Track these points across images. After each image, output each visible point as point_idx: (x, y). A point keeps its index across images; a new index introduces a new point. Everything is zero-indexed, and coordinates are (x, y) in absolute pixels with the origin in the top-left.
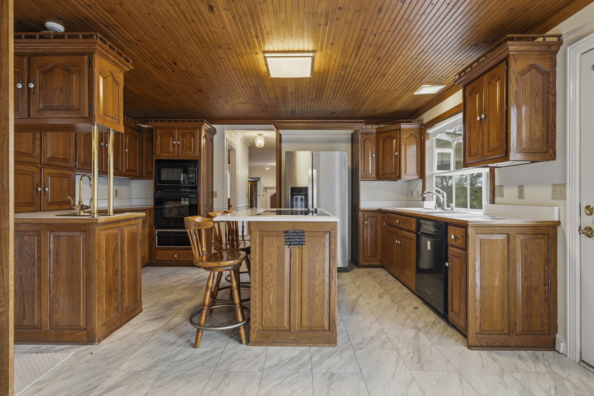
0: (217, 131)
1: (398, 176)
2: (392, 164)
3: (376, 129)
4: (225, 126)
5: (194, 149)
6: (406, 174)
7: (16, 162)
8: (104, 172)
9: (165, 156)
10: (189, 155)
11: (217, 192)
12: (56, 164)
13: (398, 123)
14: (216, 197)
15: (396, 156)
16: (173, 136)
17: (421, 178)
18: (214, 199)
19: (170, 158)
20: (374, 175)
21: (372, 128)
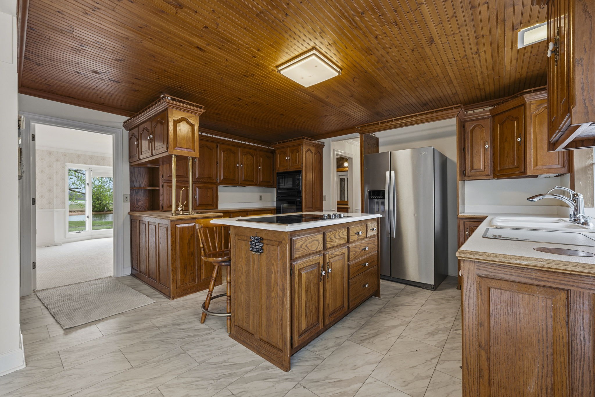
0: (325, 144)
1: (523, 170)
2: (514, 156)
3: (490, 111)
4: (331, 139)
5: (299, 162)
6: (538, 167)
7: (177, 181)
8: (240, 184)
9: (282, 170)
10: (295, 168)
11: (325, 196)
12: (202, 180)
13: (520, 96)
14: (325, 201)
15: (519, 143)
16: (285, 153)
17: (569, 172)
18: (324, 202)
19: (285, 171)
20: (489, 171)
21: (483, 111)
